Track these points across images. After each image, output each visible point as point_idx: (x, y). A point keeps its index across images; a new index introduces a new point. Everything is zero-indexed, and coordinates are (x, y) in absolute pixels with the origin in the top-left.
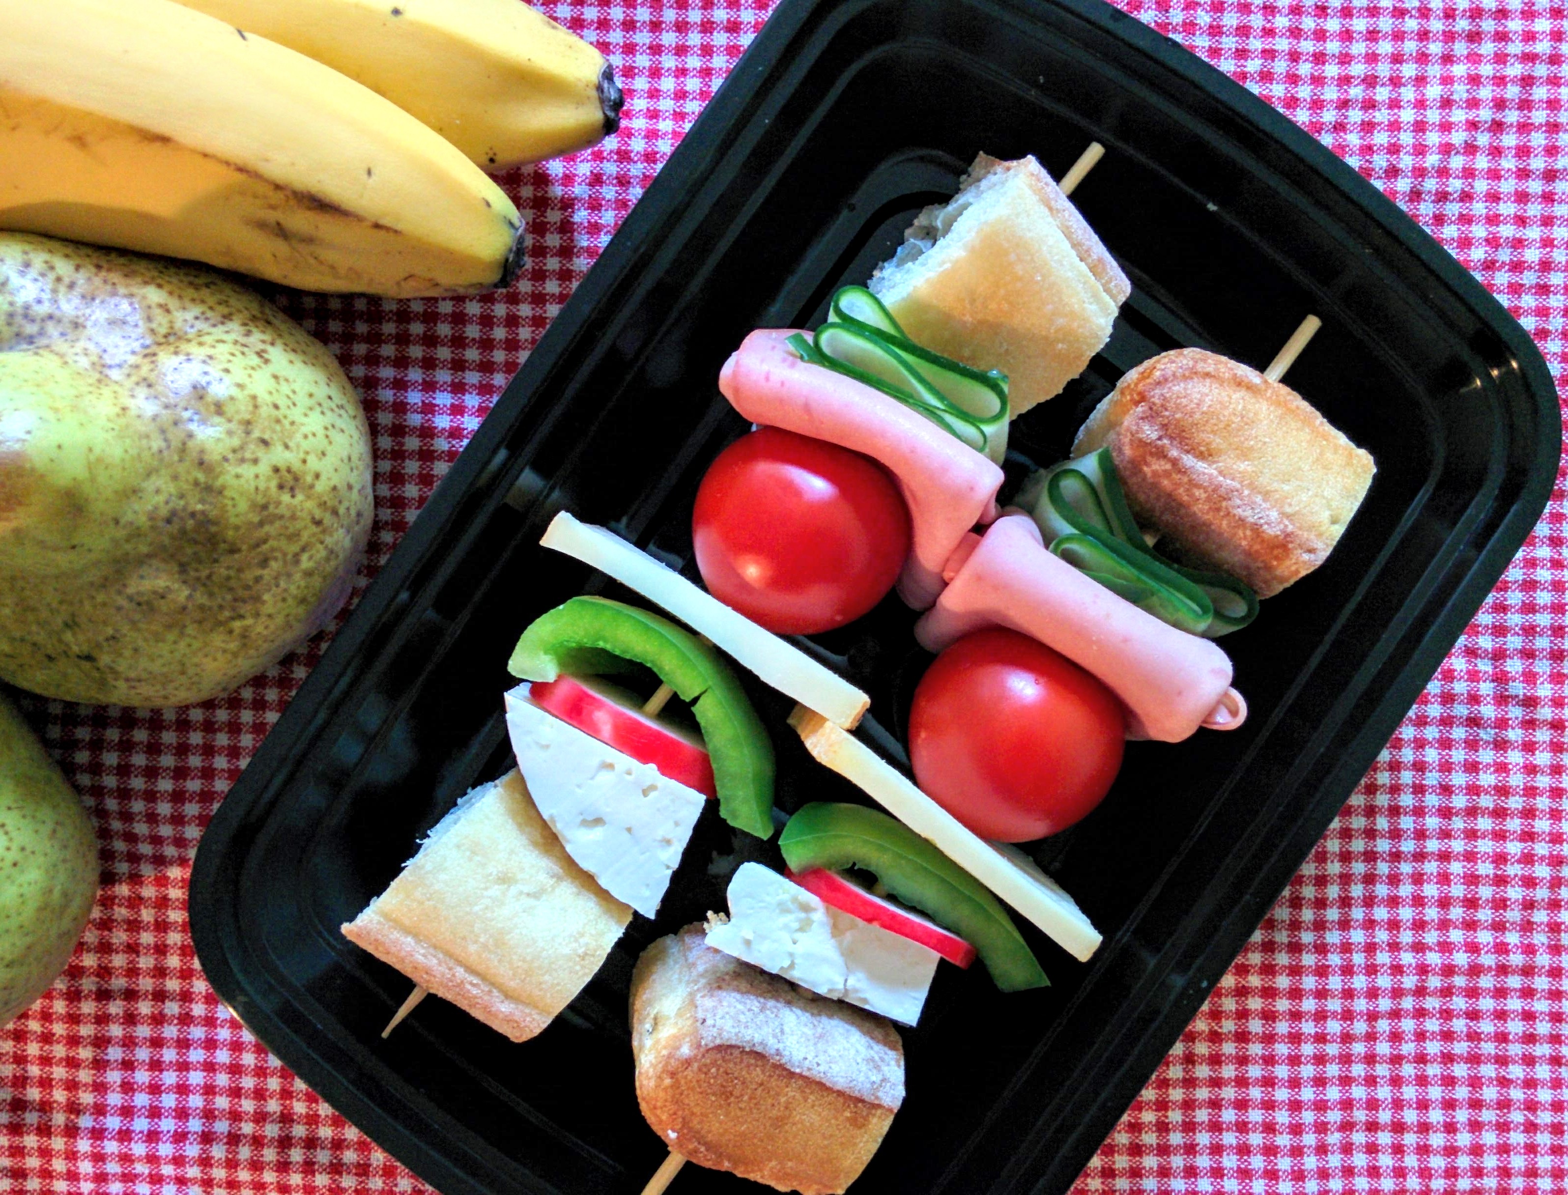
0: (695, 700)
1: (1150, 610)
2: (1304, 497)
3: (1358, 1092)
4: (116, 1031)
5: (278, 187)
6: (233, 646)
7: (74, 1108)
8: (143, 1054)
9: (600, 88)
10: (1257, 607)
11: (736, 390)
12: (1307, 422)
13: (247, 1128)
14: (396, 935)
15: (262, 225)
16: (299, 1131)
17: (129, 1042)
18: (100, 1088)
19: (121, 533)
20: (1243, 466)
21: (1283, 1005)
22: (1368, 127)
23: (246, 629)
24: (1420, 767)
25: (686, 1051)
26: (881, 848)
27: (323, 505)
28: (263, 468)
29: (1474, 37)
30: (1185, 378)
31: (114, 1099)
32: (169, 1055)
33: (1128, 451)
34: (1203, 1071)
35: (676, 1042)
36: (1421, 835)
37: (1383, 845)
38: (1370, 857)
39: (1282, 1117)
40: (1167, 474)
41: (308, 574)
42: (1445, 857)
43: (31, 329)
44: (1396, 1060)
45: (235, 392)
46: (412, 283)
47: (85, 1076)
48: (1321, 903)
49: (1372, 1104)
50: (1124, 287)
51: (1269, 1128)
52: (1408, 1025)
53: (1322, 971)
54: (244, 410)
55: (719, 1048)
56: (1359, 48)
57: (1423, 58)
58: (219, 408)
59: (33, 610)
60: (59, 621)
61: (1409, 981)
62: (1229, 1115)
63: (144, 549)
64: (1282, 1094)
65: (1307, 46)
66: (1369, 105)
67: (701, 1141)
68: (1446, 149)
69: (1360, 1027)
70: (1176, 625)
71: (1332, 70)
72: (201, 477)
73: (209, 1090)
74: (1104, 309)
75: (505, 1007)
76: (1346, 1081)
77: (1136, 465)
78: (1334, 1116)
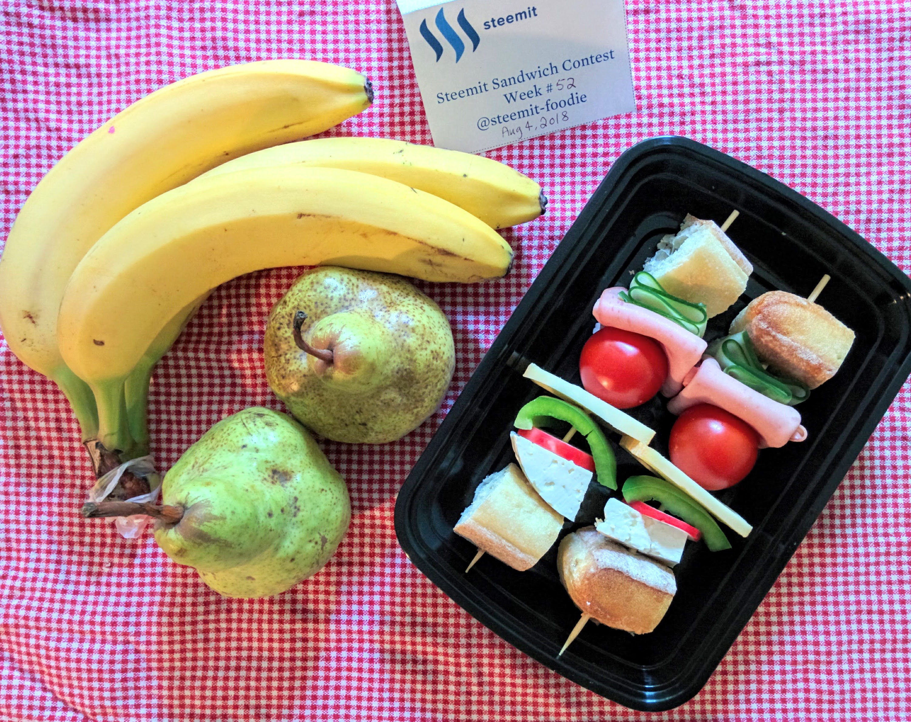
0: (587, 436)
1: (766, 395)
2: (826, 349)
3: (863, 597)
4: (345, 579)
5: (433, 248)
6: (412, 419)
7: (328, 612)
8: (355, 588)
9: (540, 199)
10: (810, 393)
11: (600, 315)
12: (826, 319)
13: (398, 619)
14: (480, 527)
15: (424, 261)
16: (419, 619)
17: (350, 584)
18: (338, 603)
19: (382, 378)
20: (801, 338)
21: (828, 560)
22: (847, 194)
23: (418, 412)
24: (883, 458)
25: (592, 570)
26: (664, 492)
27: (445, 364)
28: (428, 352)
29: (891, 155)
30: (776, 304)
31: (344, 607)
32: (366, 588)
33: (755, 333)
34: (795, 589)
35: (587, 568)
36: (884, 487)
37: (868, 492)
38: (863, 497)
39: (831, 608)
40: (771, 341)
41: (439, 390)
42: (895, 496)
43: (347, 304)
44: (879, 583)
45: (418, 324)
46: (474, 278)
47: (332, 598)
48: (843, 517)
49: (869, 602)
50: (750, 268)
51: (825, 613)
52: (883, 568)
53: (845, 546)
54: (420, 330)
55: (605, 569)
56: (841, 162)
57: (869, 165)
58: (413, 330)
59: (344, 407)
60: (354, 411)
61: (883, 549)
62: (807, 608)
63: (388, 383)
64: (830, 599)
65: (820, 162)
66: (847, 184)
67: (599, 606)
68: (880, 202)
69: (862, 569)
70: (777, 401)
71: (831, 171)
72: (409, 356)
73: (382, 603)
74: (743, 277)
75: (521, 555)
76: (857, 593)
77: (758, 338)
78: (853, 608)
